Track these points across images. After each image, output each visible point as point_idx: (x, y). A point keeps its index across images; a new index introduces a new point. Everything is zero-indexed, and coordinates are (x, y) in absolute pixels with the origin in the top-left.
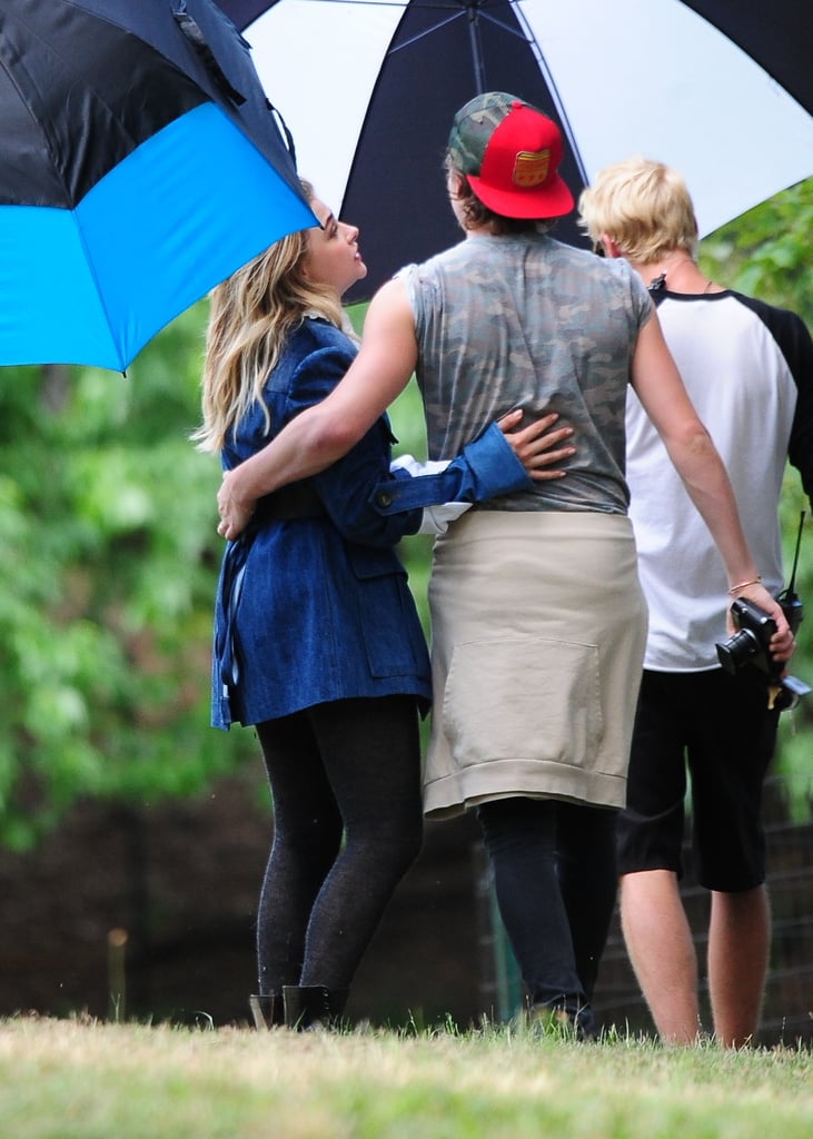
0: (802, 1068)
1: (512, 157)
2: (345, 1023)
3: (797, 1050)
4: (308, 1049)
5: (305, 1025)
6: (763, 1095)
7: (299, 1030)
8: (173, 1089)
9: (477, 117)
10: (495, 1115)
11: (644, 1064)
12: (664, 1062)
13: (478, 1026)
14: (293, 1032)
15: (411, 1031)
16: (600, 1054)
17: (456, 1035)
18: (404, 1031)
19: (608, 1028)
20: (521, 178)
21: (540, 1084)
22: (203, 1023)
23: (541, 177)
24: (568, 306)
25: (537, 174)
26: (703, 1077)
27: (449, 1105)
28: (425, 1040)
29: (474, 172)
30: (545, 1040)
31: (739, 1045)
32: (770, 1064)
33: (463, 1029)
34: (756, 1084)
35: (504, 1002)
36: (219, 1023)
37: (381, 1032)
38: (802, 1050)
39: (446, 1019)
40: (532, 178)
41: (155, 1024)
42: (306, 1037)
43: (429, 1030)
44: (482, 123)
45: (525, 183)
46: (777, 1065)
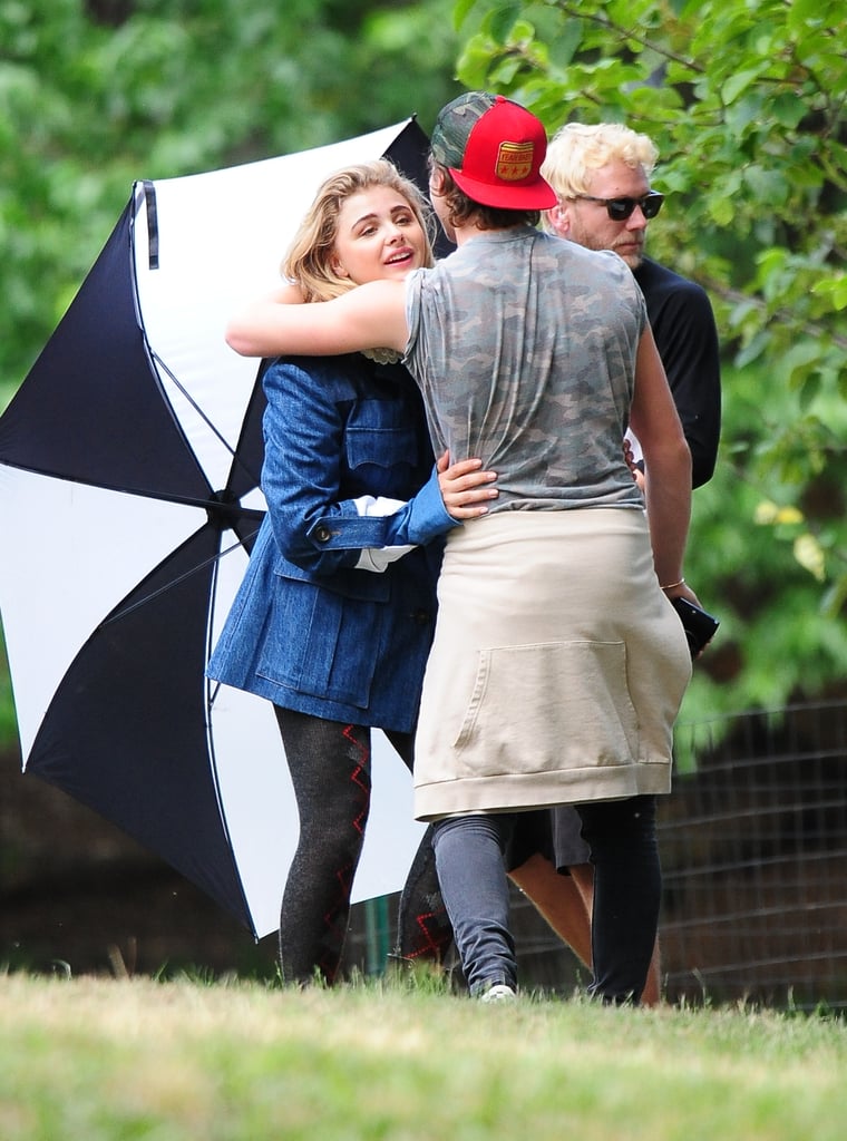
0: (686, 1026)
1: (496, 149)
2: (208, 974)
3: (679, 1007)
4: (171, 1001)
5: (168, 976)
6: (644, 1056)
7: (161, 981)
8: (30, 1042)
9: (460, 110)
11: (520, 1021)
12: (543, 1019)
13: (348, 979)
14: (155, 983)
15: (277, 983)
17: (324, 988)
18: (269, 983)
20: (504, 170)
21: (413, 1041)
22: (61, 971)
23: (525, 170)
24: (581, 297)
25: (521, 167)
26: (582, 1036)
28: (293, 992)
29: (457, 166)
30: (417, 995)
31: (619, 1002)
32: (651, 1022)
33: (331, 982)
34: (637, 1043)
35: (373, 954)
36: (77, 972)
37: (246, 983)
38: (685, 1007)
39: (313, 972)
40: (515, 171)
41: (11, 971)
42: (169, 988)
43: (297, 982)
44: (465, 115)
45: (507, 176)
46: (660, 1024)
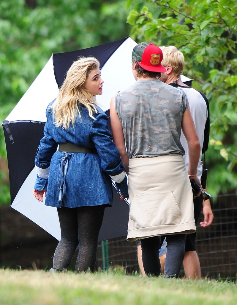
0: (191, 284)
1: (150, 56)
4: (49, 277)
6: (179, 292)
7: (46, 271)
8: (11, 287)
10: (103, 297)
11: (145, 282)
12: (151, 282)
13: (97, 271)
14: (44, 272)
15: (78, 272)
16: (132, 280)
19: (135, 272)
20: (153, 62)
21: (116, 288)
22: (18, 268)
23: (158, 62)
24: (163, 101)
26: (162, 287)
27: (90, 294)
28: (82, 274)
29: (140, 61)
30: (117, 275)
32: (181, 283)
33: (93, 271)
34: (177, 289)
35: (104, 264)
36: (23, 269)
39: (88, 269)
40: (155, 62)
41: (5, 268)
42: (48, 273)
43: (83, 272)
46: (183, 283)
